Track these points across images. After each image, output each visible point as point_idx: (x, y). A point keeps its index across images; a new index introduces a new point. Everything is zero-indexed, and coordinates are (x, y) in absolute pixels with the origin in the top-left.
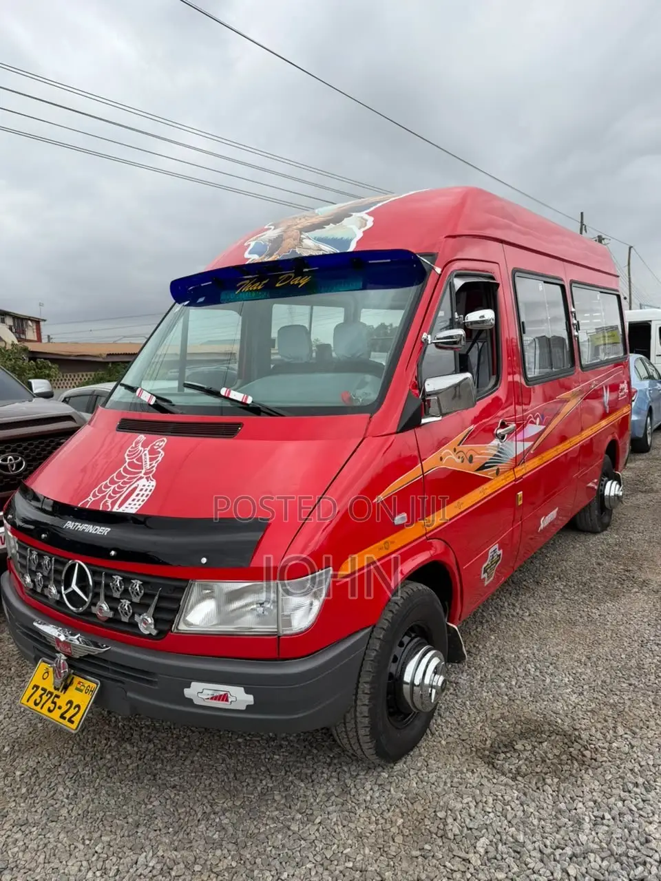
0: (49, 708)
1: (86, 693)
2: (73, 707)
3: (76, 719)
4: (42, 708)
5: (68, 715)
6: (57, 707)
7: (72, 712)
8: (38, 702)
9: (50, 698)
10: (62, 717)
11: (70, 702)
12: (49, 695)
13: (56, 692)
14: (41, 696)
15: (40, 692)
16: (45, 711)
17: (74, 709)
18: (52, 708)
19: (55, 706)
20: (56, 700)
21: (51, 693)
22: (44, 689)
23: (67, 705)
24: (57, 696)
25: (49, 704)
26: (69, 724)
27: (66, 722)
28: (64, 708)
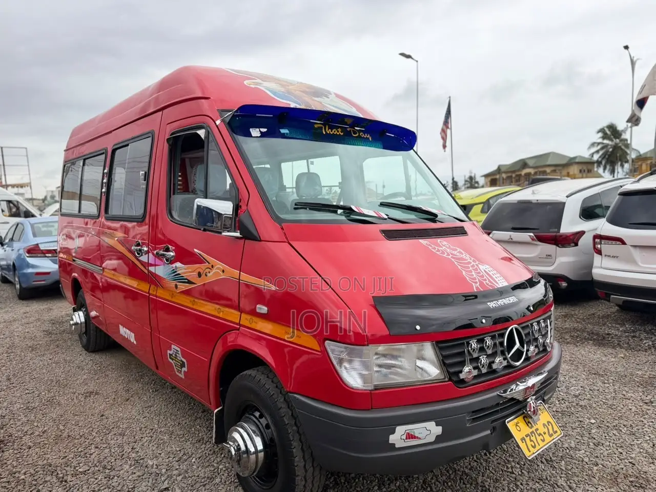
0: (541, 439)
1: (543, 413)
2: (547, 425)
3: (556, 429)
4: (539, 445)
5: (551, 432)
6: (543, 434)
7: (550, 427)
8: (533, 445)
9: (535, 434)
10: (551, 435)
11: (544, 425)
12: (533, 434)
13: (533, 429)
14: (531, 441)
15: (527, 439)
16: (542, 444)
17: (549, 425)
18: (542, 438)
19: (542, 435)
20: (538, 432)
21: (532, 432)
22: (527, 436)
23: (544, 428)
24: (537, 430)
25: (539, 438)
26: (557, 434)
27: (555, 436)
28: (546, 430)
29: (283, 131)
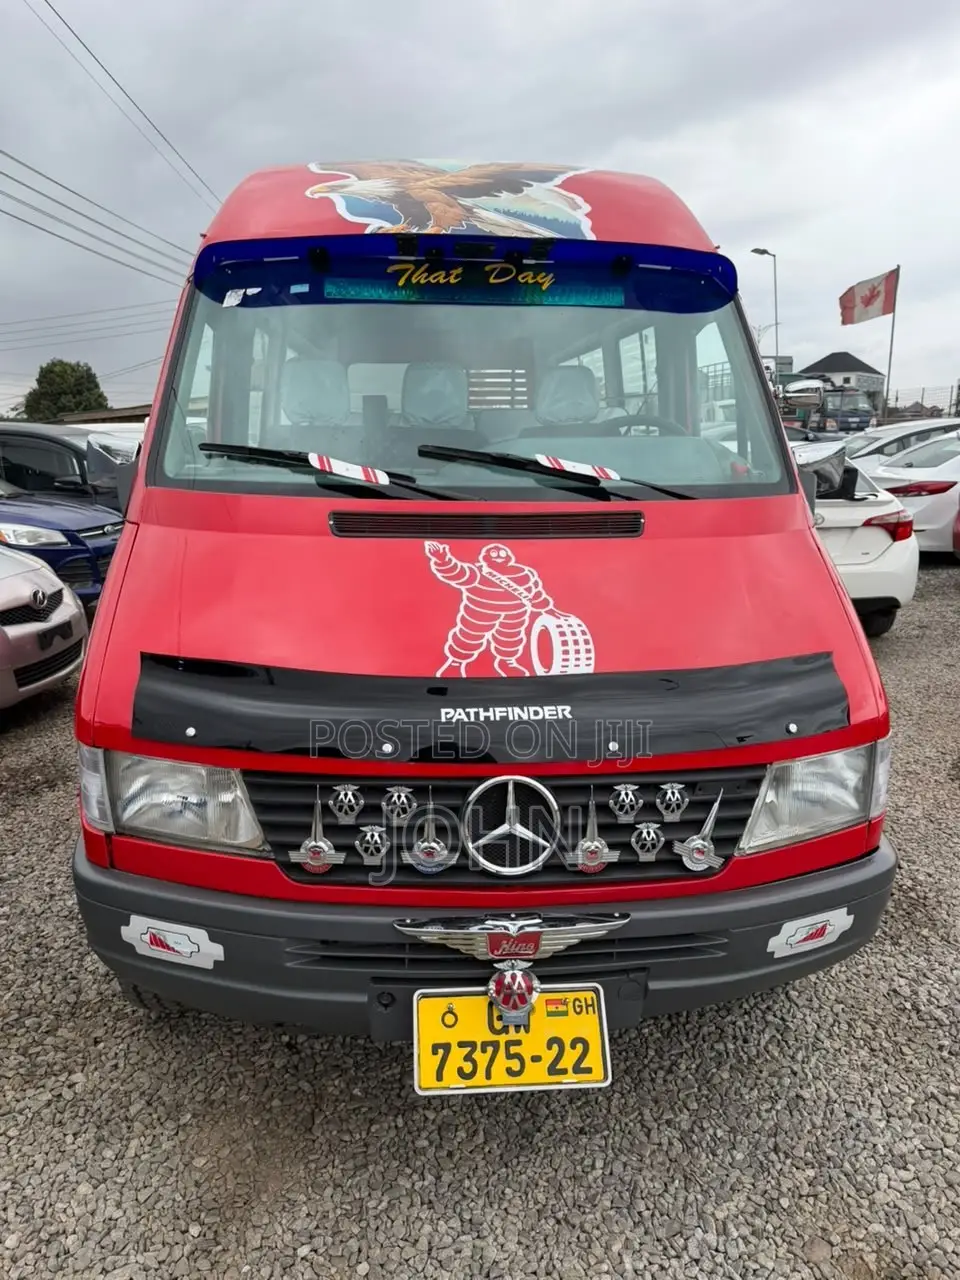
0: (508, 1070)
1: (579, 1013)
2: (567, 1047)
3: (594, 1060)
4: (488, 1076)
5: (566, 1064)
6: (527, 1060)
7: (572, 1054)
8: (467, 1071)
9: (495, 1052)
10: (555, 1072)
11: (554, 1041)
12: (490, 1049)
14: (468, 1058)
15: (457, 1056)
16: (501, 1078)
17: (573, 1048)
18: (516, 1068)
19: (522, 1060)
21: (493, 1044)
23: (549, 1047)
24: (515, 1043)
25: (504, 1064)
26: (581, 1077)
27: (570, 1077)
29: (296, 289)
